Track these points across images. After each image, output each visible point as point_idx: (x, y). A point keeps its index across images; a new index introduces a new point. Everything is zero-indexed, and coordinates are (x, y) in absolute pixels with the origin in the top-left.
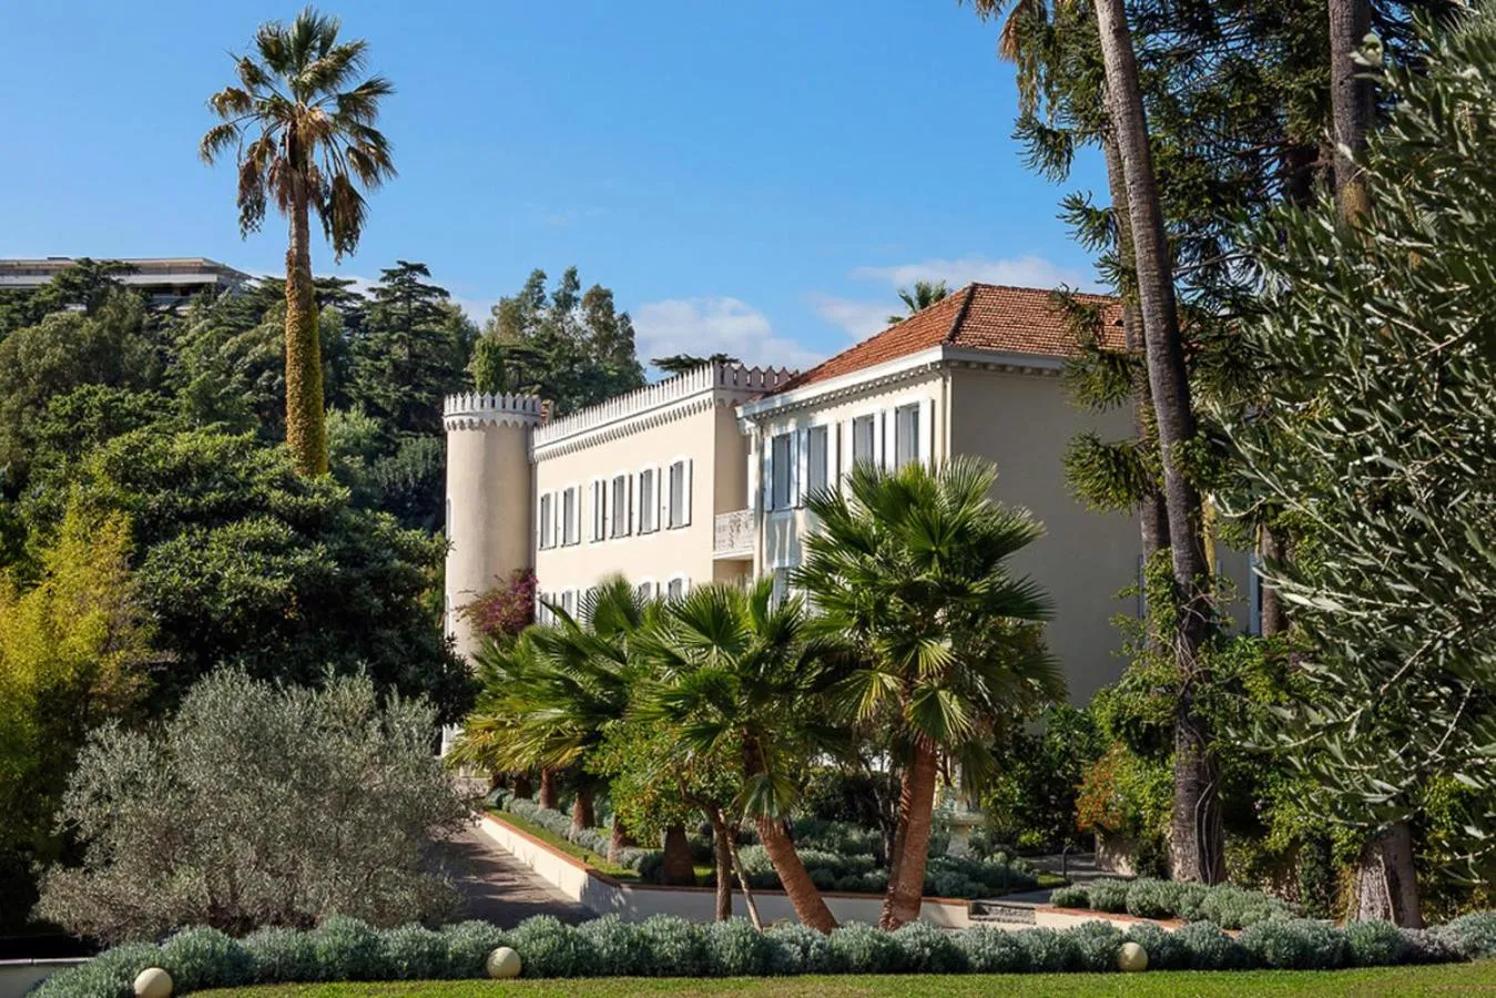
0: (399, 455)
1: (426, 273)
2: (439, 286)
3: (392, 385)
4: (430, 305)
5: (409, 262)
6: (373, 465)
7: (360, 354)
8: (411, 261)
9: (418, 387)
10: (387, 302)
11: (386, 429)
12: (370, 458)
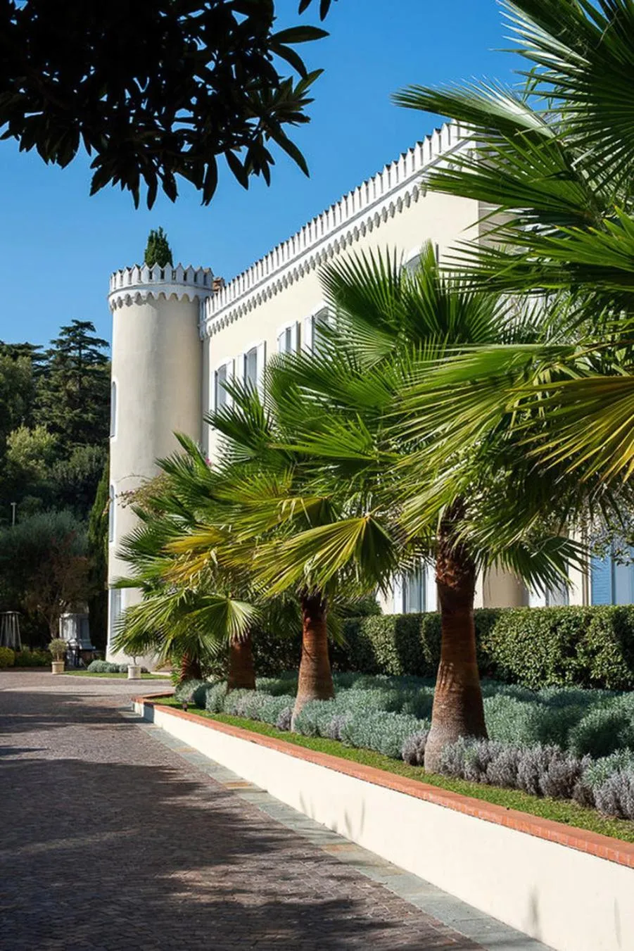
0: (71, 459)
1: (93, 330)
2: (102, 339)
3: (67, 408)
4: (95, 352)
5: (80, 321)
6: (51, 466)
7: (44, 388)
8: (83, 320)
9: (85, 411)
10: (63, 351)
11: (62, 441)
12: (50, 462)
